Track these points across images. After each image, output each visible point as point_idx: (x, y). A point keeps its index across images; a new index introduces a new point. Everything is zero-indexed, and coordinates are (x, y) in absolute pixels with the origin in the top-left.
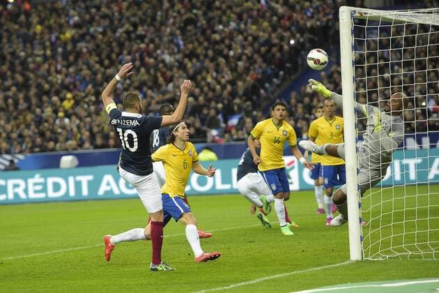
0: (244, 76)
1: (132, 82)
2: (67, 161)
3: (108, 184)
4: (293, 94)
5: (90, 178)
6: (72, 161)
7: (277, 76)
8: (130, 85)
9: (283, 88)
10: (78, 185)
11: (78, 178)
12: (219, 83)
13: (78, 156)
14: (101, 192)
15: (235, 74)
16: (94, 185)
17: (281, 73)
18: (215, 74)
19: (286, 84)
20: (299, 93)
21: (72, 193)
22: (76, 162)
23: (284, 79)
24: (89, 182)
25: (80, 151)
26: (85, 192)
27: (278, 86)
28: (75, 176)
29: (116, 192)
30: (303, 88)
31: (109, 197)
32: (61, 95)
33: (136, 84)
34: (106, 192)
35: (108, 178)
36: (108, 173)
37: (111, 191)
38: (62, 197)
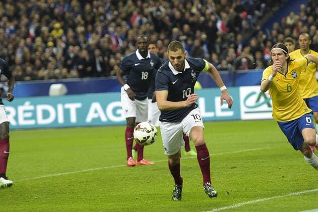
0: (227, 8)
1: (120, 14)
2: (56, 89)
3: (96, 112)
4: (276, 25)
5: (79, 105)
6: (61, 89)
7: (258, 8)
8: (117, 16)
9: (265, 20)
10: (67, 112)
11: (67, 106)
12: (203, 14)
13: (66, 84)
14: (89, 119)
15: (219, 7)
16: (82, 113)
17: (263, 5)
18: (200, 6)
19: (269, 15)
20: (280, 24)
21: (61, 120)
22: (65, 90)
23: (265, 12)
24: (78, 110)
25: (69, 80)
26: (73, 119)
27: (260, 18)
28: (63, 104)
29: (104, 119)
30: (283, 20)
31: (97, 125)
32: (51, 25)
33: (124, 15)
34: (94, 120)
35: (96, 106)
36: (95, 101)
37: (99, 118)
38: (50, 124)
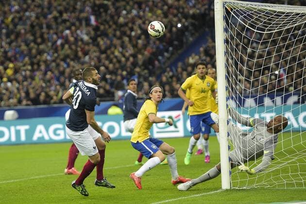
0: (143, 51)
1: (59, 55)
2: (9, 114)
3: (41, 132)
4: (180, 64)
5: (27, 127)
6: (13, 115)
7: (167, 51)
8: (57, 58)
9: (172, 60)
10: (18, 133)
11: (18, 127)
12: (124, 56)
13: (18, 111)
14: (35, 138)
15: (136, 49)
16: (30, 133)
17: (171, 49)
18: (120, 49)
19: (175, 56)
20: (184, 63)
21: (13, 139)
22: (16, 115)
23: (172, 54)
24: (26, 131)
25: (19, 107)
26: (23, 138)
27: (168, 59)
28: (15, 126)
29: (47, 138)
30: (186, 60)
31: (41, 142)
32: (6, 65)
33: (62, 57)
34: (39, 138)
35: (40, 127)
36: (40, 123)
37: (43, 137)
38: (5, 142)
